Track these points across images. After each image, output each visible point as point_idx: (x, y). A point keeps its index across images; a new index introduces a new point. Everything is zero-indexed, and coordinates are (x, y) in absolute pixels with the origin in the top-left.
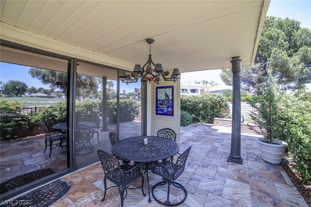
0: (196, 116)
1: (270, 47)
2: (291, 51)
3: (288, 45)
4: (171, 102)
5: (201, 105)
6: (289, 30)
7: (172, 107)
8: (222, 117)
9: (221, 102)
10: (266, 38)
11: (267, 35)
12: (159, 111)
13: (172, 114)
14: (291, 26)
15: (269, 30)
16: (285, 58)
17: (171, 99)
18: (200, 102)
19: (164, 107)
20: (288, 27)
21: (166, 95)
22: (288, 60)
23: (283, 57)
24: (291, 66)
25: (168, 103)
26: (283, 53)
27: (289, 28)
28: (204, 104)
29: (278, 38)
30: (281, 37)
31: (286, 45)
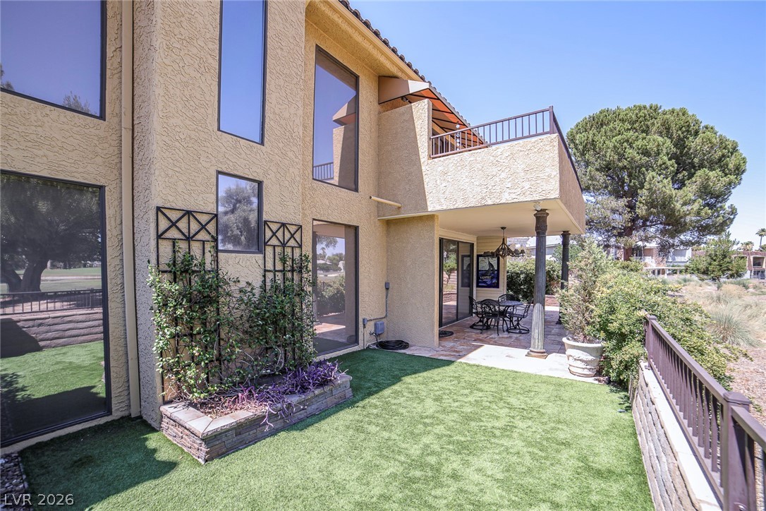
0: (514, 292)
1: (644, 169)
2: (683, 176)
3: (676, 165)
4: (496, 272)
5: (522, 276)
6: (679, 136)
7: (498, 279)
8: (552, 294)
9: (552, 272)
10: (638, 153)
11: (640, 147)
12: (481, 282)
13: (497, 286)
14: (684, 129)
15: (644, 138)
16: (667, 191)
17: (496, 269)
18: (522, 273)
19: (487, 279)
20: (677, 131)
21: (491, 265)
22: (672, 194)
23: (664, 189)
24: (678, 206)
25: (493, 273)
26: (665, 181)
27: (680, 132)
28: (527, 275)
29: (659, 154)
30: (665, 151)
31: (671, 166)
